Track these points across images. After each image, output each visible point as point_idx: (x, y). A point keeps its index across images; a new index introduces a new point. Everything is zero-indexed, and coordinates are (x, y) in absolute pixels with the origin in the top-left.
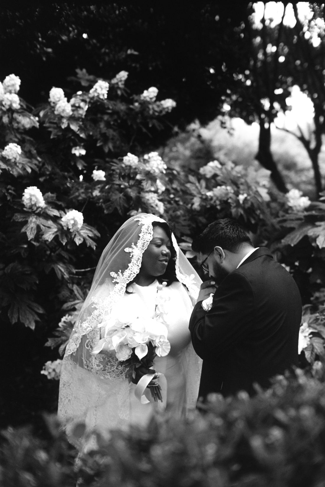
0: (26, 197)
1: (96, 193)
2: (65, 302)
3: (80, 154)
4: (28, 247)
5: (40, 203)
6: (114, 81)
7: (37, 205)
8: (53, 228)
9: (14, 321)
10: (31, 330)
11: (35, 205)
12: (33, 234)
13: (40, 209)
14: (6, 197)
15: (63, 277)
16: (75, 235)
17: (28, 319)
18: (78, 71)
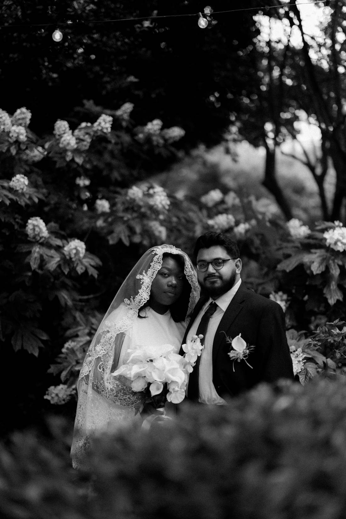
0: (29, 228)
1: (100, 223)
2: (68, 328)
3: (84, 184)
4: (33, 274)
5: (43, 232)
6: (119, 113)
7: (41, 235)
8: (56, 258)
9: (17, 348)
10: (34, 356)
11: (38, 235)
12: (37, 264)
13: (43, 239)
14: (14, 226)
15: (66, 304)
16: (77, 264)
17: (32, 345)
18: (85, 102)
